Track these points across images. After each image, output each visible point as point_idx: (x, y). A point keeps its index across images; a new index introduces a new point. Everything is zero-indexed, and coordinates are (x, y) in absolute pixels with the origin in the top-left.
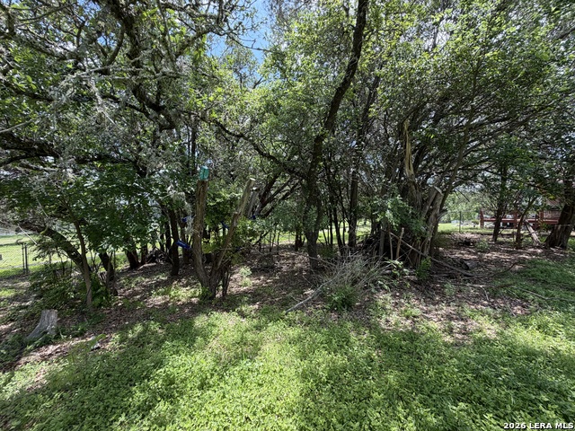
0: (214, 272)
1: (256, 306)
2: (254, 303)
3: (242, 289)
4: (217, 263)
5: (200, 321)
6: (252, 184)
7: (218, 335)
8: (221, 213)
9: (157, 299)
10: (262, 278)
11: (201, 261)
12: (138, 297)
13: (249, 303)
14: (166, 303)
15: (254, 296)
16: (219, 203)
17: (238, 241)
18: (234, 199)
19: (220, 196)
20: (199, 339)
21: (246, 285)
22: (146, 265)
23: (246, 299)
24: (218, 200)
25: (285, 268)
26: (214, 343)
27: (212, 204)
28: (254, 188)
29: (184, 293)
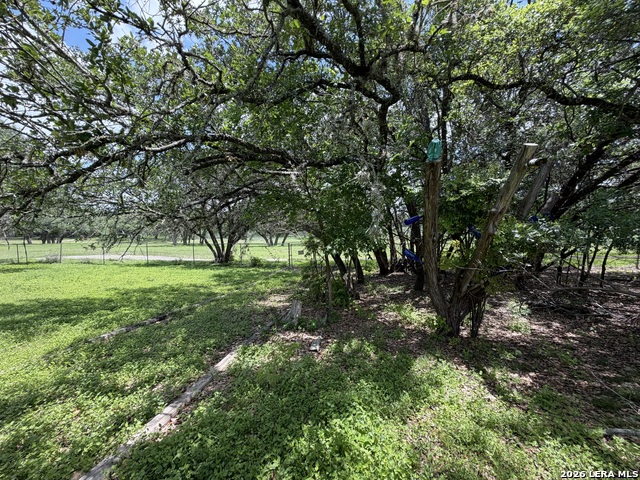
0: (455, 300)
1: (527, 380)
2: (524, 370)
3: (509, 334)
4: (460, 287)
5: (422, 366)
6: (529, 153)
7: (436, 404)
8: (469, 211)
9: (389, 315)
10: (556, 324)
11: (435, 280)
12: (375, 306)
13: (513, 366)
14: (397, 322)
15: (528, 356)
16: (466, 198)
17: (496, 258)
18: (494, 187)
19: (467, 186)
20: (406, 397)
21: (517, 329)
22: (395, 273)
23: (509, 356)
24: (464, 193)
25: (617, 319)
26: (425, 415)
27: (452, 199)
28: (533, 161)
29: (418, 316)
